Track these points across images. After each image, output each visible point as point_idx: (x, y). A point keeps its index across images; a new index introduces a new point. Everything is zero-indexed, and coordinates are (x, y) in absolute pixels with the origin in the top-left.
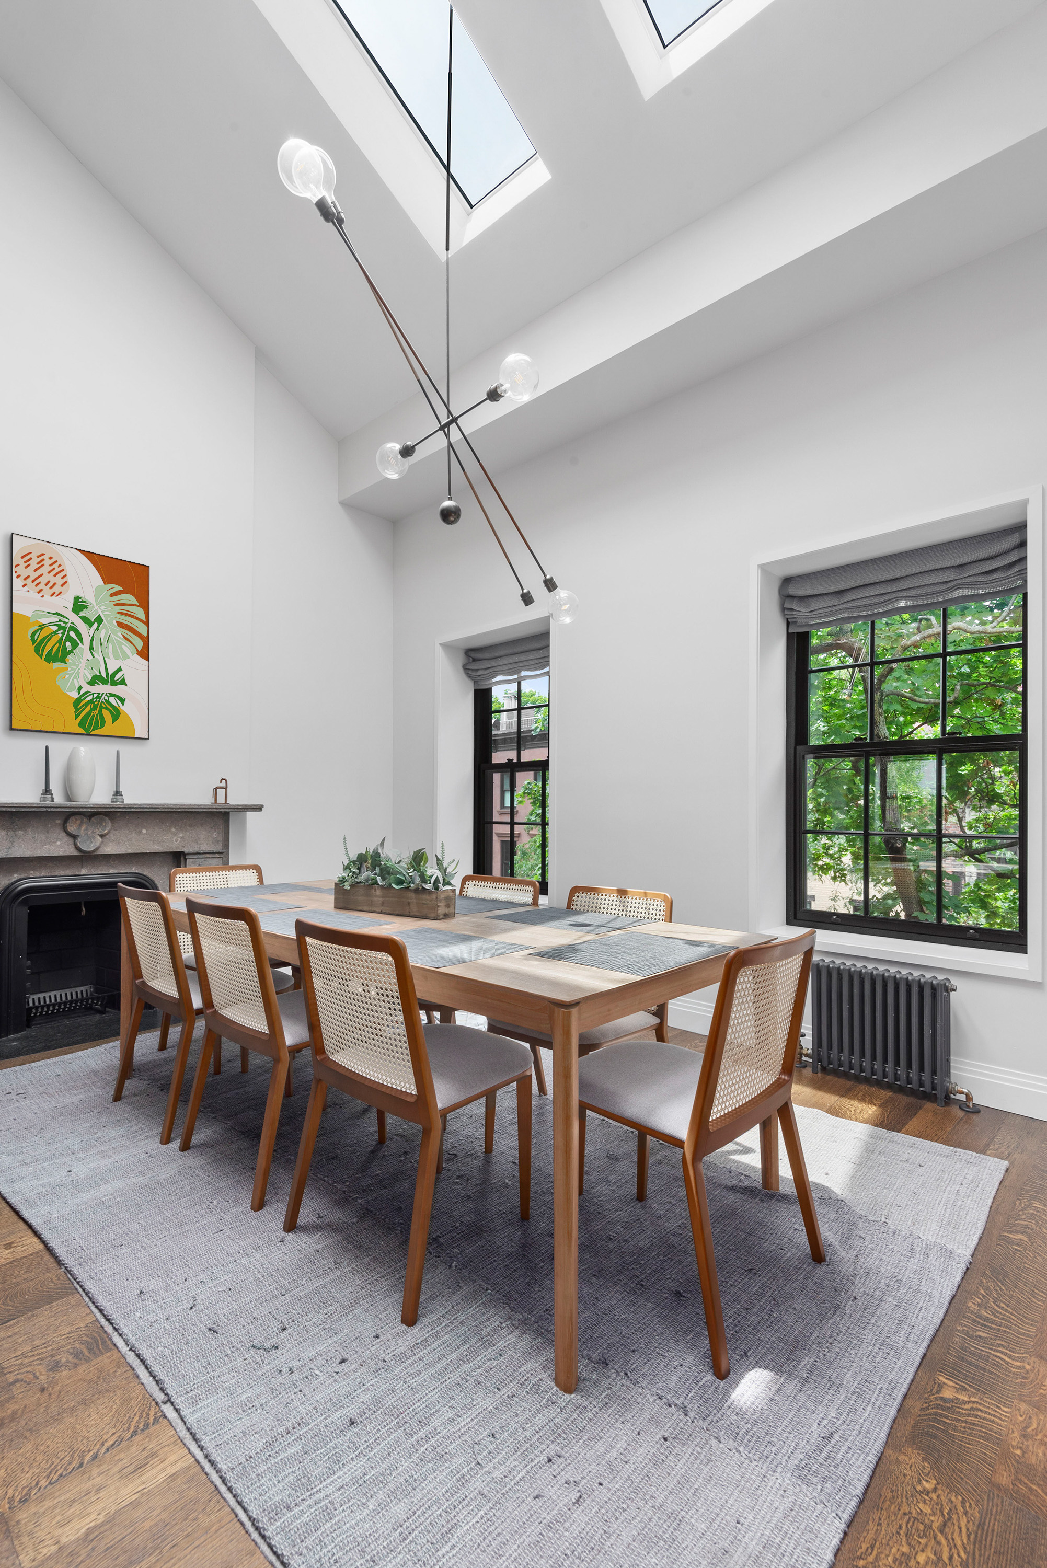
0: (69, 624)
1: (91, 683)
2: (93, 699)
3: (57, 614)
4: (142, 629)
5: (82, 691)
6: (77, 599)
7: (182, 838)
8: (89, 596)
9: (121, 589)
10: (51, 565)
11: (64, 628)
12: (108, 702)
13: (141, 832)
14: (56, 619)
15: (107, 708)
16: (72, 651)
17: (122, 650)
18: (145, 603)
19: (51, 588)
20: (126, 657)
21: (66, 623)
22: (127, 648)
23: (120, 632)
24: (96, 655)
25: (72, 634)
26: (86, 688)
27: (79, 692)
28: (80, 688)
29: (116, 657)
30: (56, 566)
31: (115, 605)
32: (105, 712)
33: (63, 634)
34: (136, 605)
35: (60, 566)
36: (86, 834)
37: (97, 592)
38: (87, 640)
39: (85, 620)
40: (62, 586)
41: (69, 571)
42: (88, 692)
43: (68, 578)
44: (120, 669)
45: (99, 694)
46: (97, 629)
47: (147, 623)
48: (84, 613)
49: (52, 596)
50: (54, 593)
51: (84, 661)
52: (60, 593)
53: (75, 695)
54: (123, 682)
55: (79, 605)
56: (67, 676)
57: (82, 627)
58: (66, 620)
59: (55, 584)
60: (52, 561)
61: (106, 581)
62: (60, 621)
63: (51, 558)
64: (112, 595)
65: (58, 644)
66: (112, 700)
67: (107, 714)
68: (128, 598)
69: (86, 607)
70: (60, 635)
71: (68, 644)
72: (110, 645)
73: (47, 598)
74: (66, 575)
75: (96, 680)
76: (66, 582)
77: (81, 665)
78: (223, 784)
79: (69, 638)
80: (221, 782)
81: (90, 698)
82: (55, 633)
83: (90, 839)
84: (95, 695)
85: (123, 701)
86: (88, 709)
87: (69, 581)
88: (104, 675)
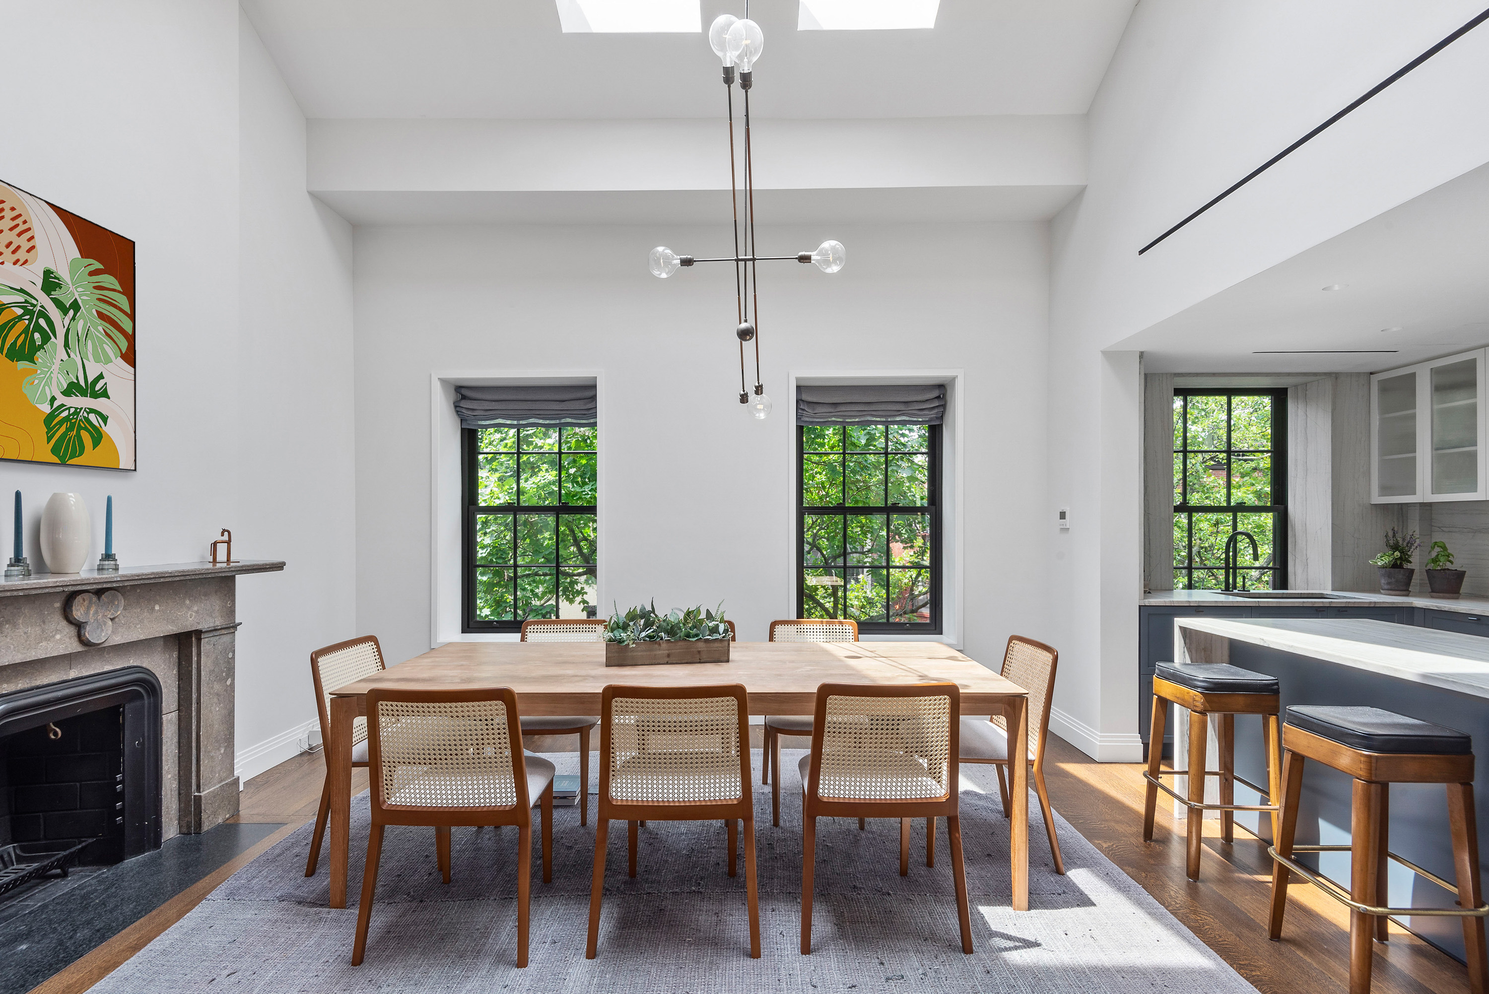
0: (39, 308)
1: (67, 393)
2: (69, 415)
3: (22, 291)
4: (127, 325)
5: (56, 404)
6: (47, 273)
7: (197, 612)
8: (63, 273)
9: (101, 267)
10: (13, 219)
11: (31, 313)
12: (87, 420)
13: (153, 609)
14: (20, 298)
15: (86, 429)
16: (41, 347)
17: (103, 350)
18: (130, 290)
19: (14, 252)
20: (108, 361)
21: (34, 306)
22: (109, 349)
23: (100, 327)
24: (72, 355)
25: (42, 322)
26: (61, 400)
27: (52, 405)
28: (53, 399)
29: (97, 360)
30: (19, 221)
31: (95, 288)
32: (84, 434)
33: (30, 320)
34: (119, 292)
35: (25, 222)
36: (96, 620)
37: (73, 265)
38: (61, 332)
39: (58, 303)
40: (28, 251)
41: (37, 231)
42: (63, 405)
43: (37, 242)
44: (101, 377)
45: (76, 409)
46: (73, 318)
47: (132, 317)
48: (56, 294)
49: (15, 264)
50: (18, 260)
51: (57, 362)
52: (26, 262)
53: (46, 409)
54: (105, 394)
55: (50, 283)
56: (36, 382)
57: (54, 313)
58: (34, 302)
59: (19, 247)
60: (15, 213)
61: (84, 254)
62: (26, 302)
63: (13, 209)
64: (91, 274)
65: (23, 335)
66: (92, 417)
67: (85, 436)
68: (108, 280)
69: (59, 286)
70: (27, 322)
71: (37, 336)
72: (89, 343)
73: (8, 265)
74: (32, 238)
75: (72, 389)
76: (33, 247)
77: (53, 367)
78: (226, 537)
79: (38, 328)
80: (223, 535)
81: (65, 414)
82: (20, 318)
83: (100, 626)
84: (72, 410)
85: (105, 419)
86: (63, 429)
87: (37, 246)
88: (82, 383)
